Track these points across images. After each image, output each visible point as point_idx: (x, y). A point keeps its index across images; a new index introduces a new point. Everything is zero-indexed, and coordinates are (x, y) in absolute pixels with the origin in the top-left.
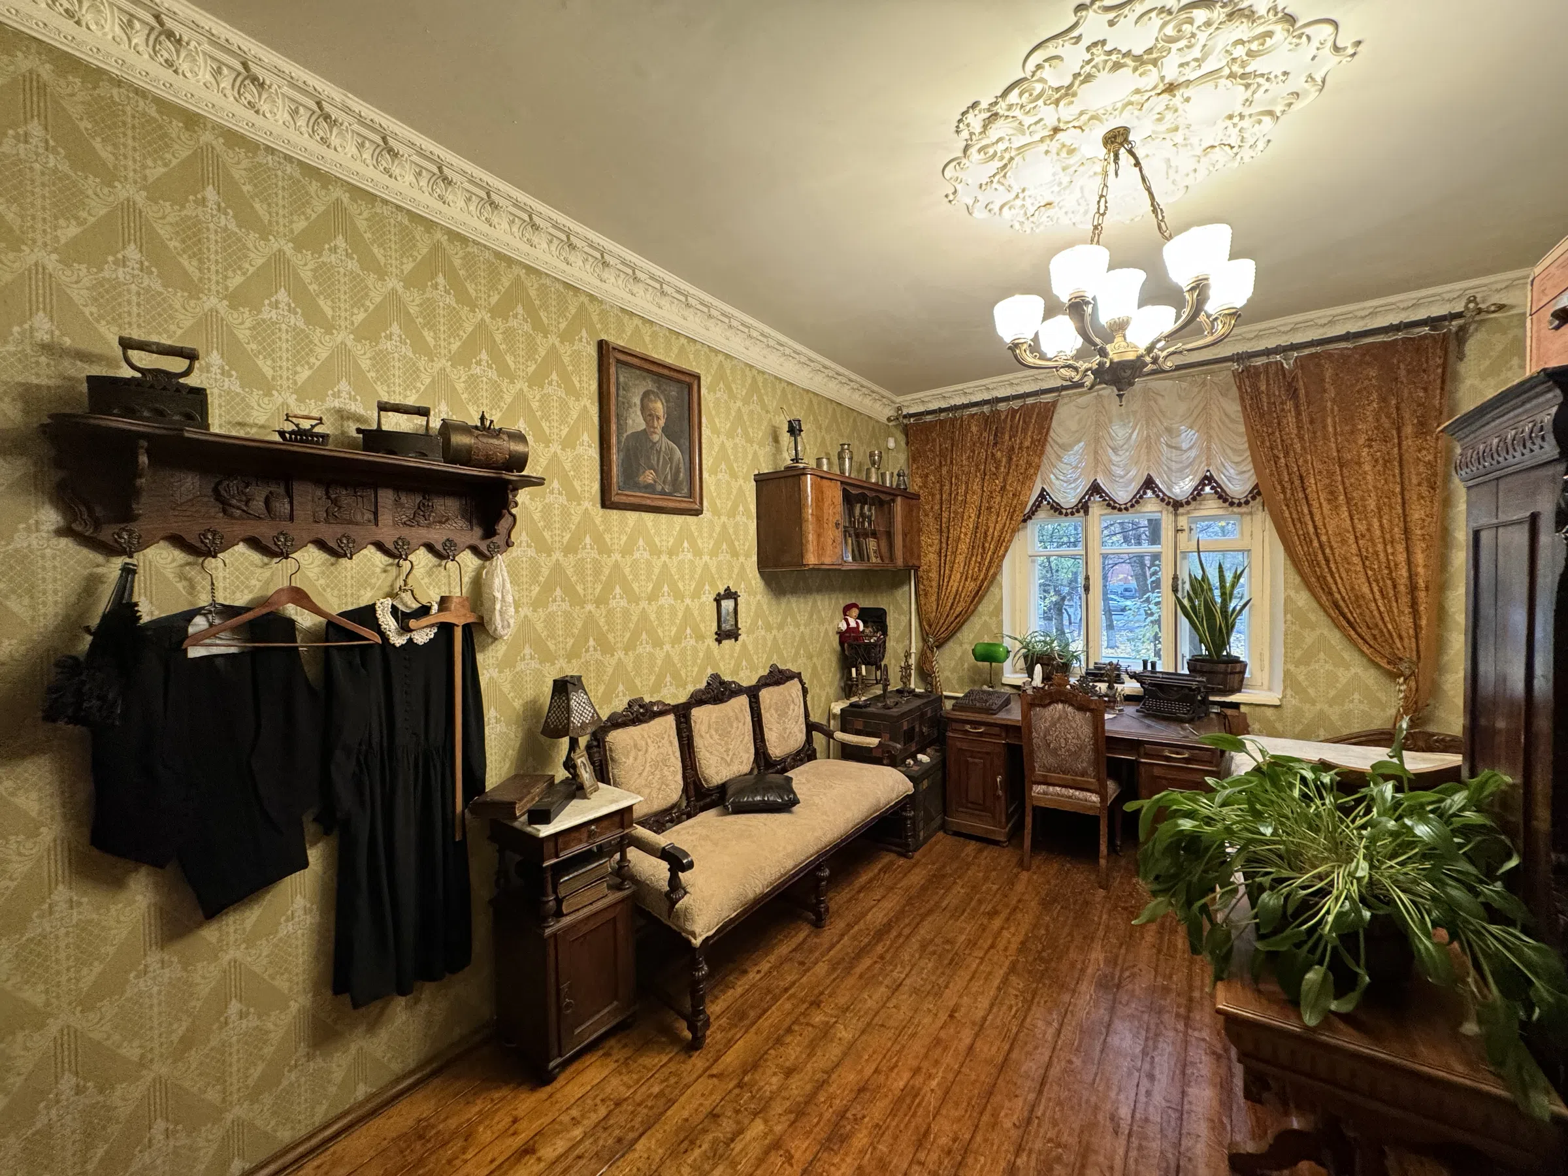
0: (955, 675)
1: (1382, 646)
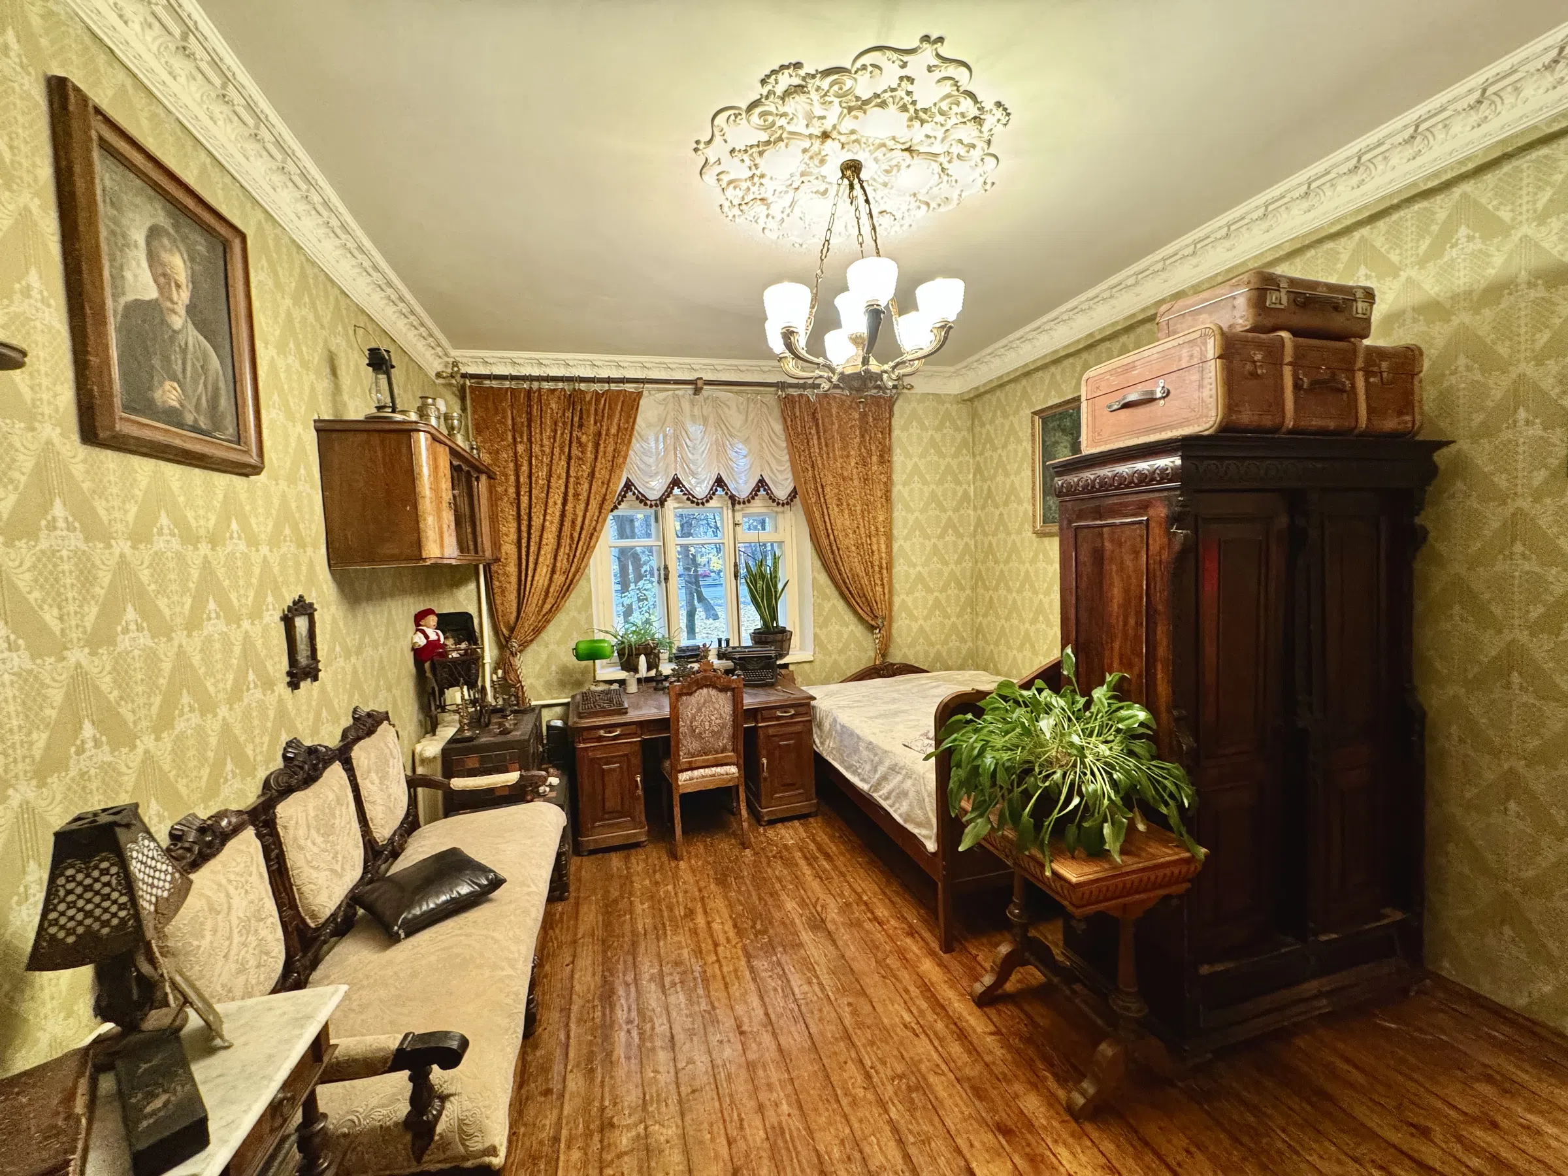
0: (542, 681)
1: (867, 609)
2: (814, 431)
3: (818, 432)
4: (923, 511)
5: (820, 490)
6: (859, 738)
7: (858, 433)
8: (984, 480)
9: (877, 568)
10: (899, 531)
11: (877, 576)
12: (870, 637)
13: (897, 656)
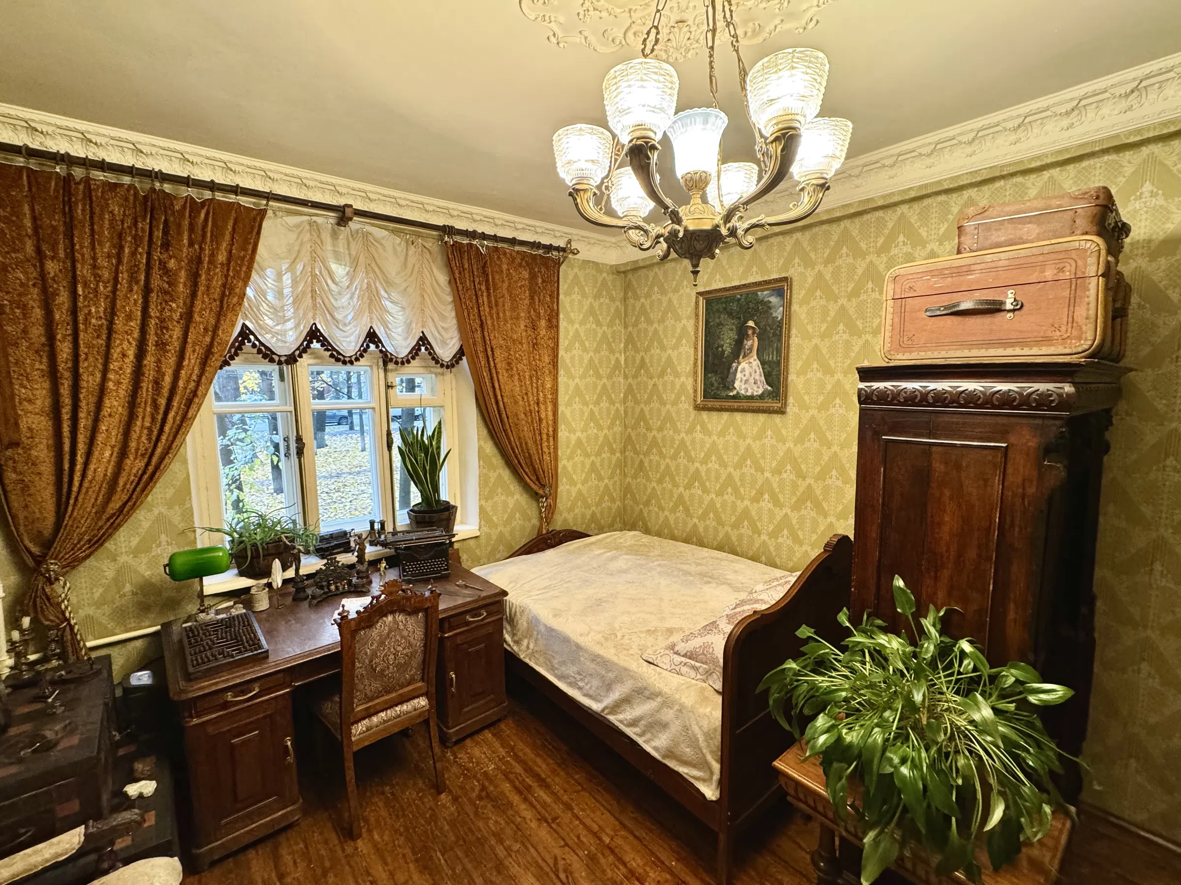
1: (534, 478)
2: (483, 288)
3: (488, 289)
4: (583, 377)
5: (490, 353)
6: (578, 647)
7: (527, 294)
8: (637, 351)
9: (544, 436)
10: (563, 398)
11: (545, 444)
12: (535, 504)
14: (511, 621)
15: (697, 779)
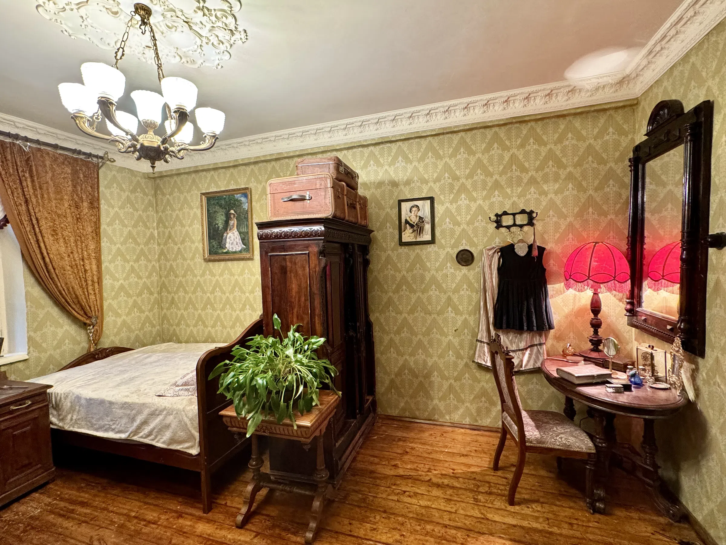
1: (82, 313)
2: (27, 175)
3: (32, 176)
4: (124, 243)
5: (35, 222)
6: (111, 403)
7: (70, 183)
8: (165, 227)
9: (90, 283)
10: (105, 257)
11: (90, 288)
12: (83, 332)
13: (106, 343)
14: (57, 407)
15: (188, 448)
